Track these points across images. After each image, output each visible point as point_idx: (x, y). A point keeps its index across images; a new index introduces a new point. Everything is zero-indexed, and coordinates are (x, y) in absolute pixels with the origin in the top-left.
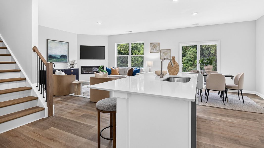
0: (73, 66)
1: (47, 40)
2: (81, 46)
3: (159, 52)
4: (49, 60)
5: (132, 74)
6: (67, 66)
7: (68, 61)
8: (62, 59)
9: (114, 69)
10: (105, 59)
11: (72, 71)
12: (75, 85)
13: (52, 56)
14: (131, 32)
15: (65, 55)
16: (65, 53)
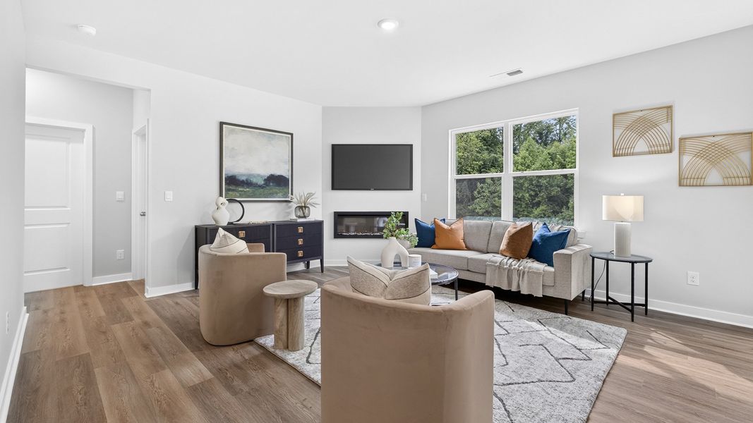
0: (306, 211)
1: (222, 124)
2: (334, 146)
3: (671, 151)
4: (227, 190)
5: (526, 252)
6: (288, 210)
7: (292, 194)
8: (271, 189)
9: (445, 226)
10: (411, 189)
11: (300, 230)
12: (275, 301)
13: (237, 178)
14: (519, 72)
15: (282, 176)
16: (283, 171)
